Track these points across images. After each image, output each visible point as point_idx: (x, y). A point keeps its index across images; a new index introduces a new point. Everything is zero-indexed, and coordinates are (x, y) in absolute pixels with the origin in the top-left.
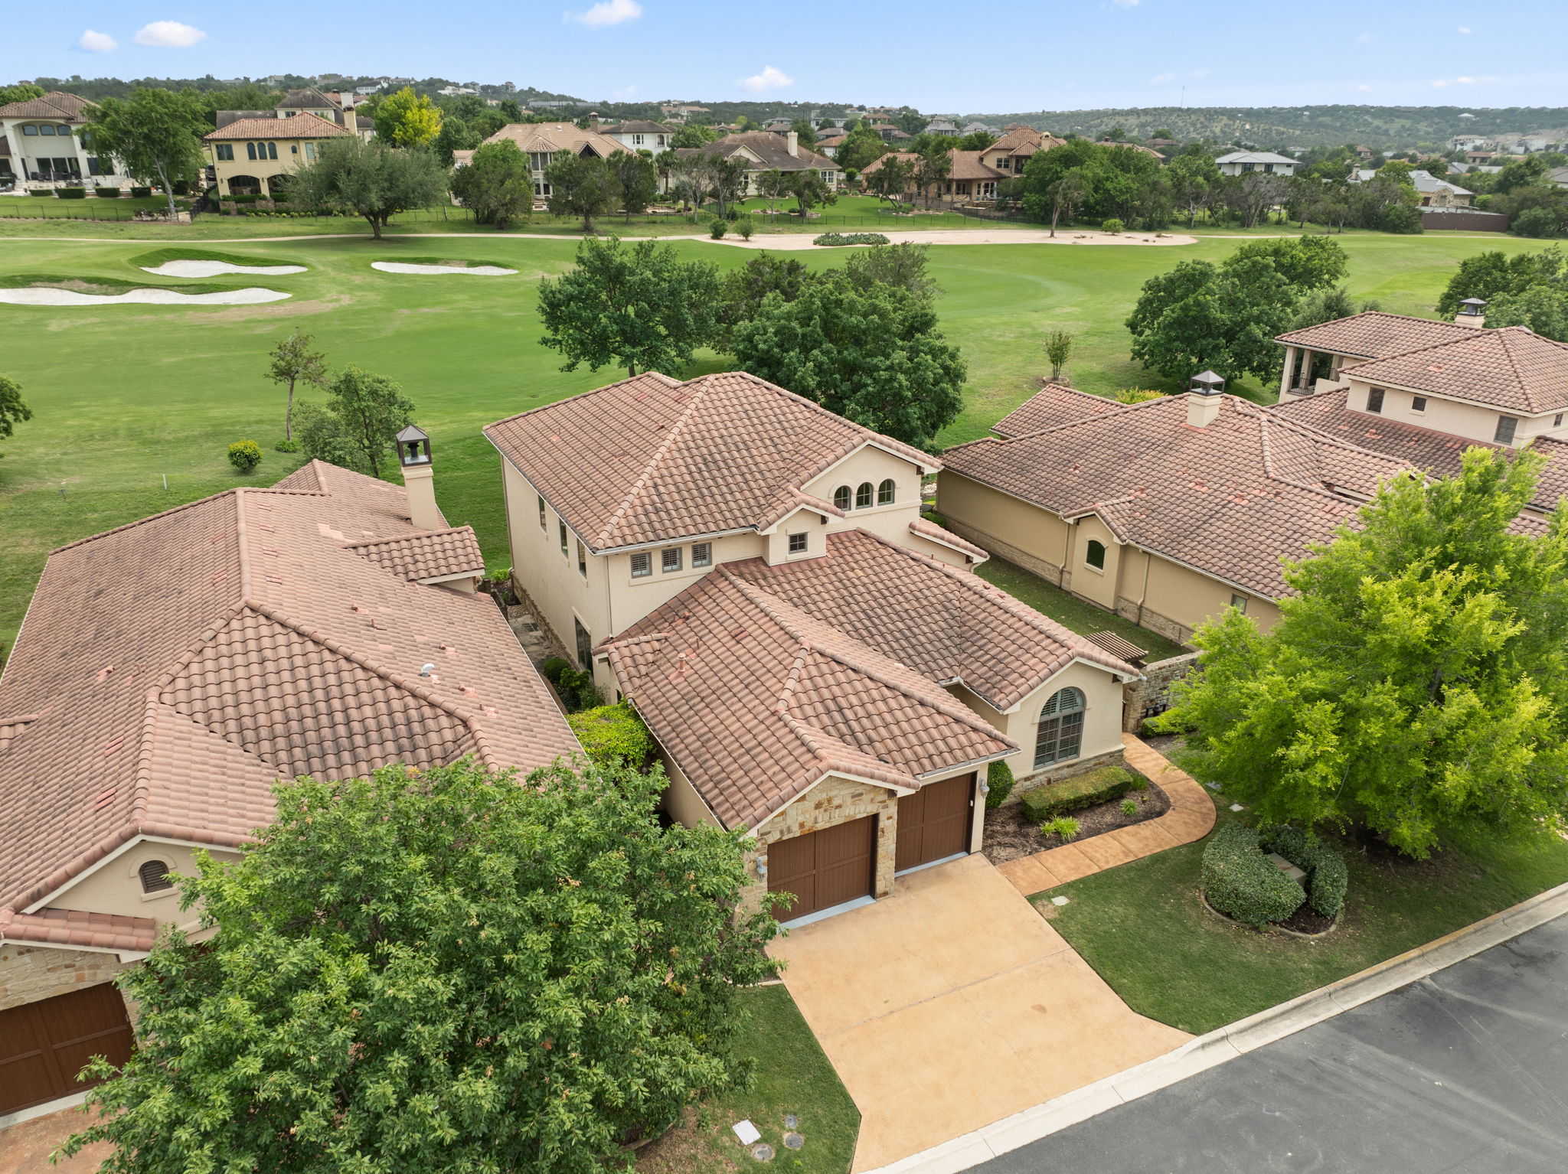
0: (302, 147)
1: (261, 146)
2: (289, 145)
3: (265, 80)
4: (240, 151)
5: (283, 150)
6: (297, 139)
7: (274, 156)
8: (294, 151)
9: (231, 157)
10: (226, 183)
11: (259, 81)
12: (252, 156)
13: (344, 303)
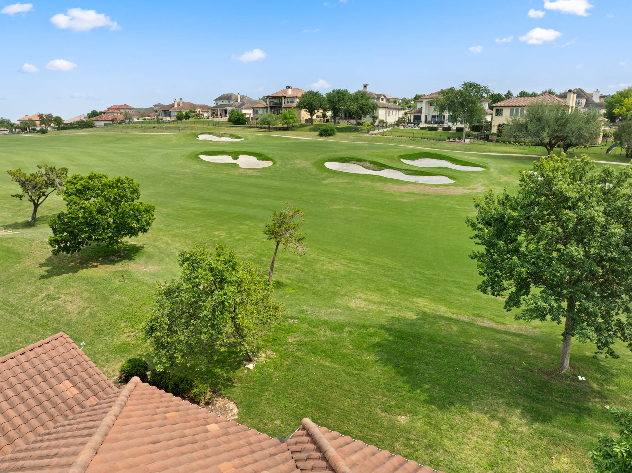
1: (517, 110)
4: (506, 112)
9: (501, 115)
10: (496, 128)
12: (511, 115)
13: (474, 191)
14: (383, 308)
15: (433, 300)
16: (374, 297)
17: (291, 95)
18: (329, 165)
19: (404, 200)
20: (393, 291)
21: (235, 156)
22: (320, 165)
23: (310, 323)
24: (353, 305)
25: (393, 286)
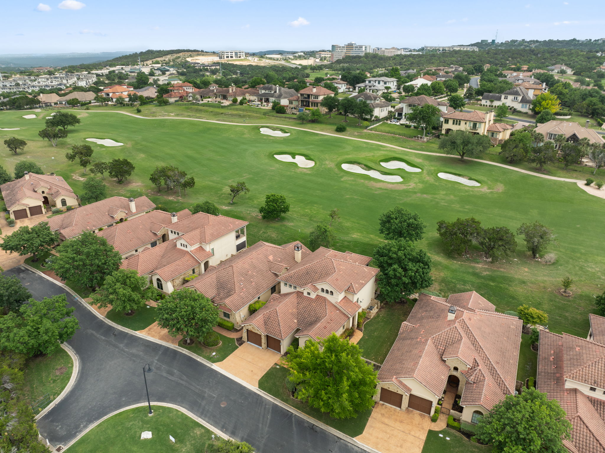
0: (468, 123)
1: (457, 121)
2: (464, 122)
3: (598, 40)
4: (451, 122)
5: (463, 123)
6: (467, 121)
7: (459, 124)
8: (466, 123)
9: (448, 123)
10: (444, 130)
11: (595, 41)
12: (453, 124)
13: (409, 187)
14: (361, 237)
15: (375, 236)
16: (359, 234)
17: (316, 93)
18: (345, 166)
19: (377, 193)
20: (365, 233)
21: (293, 156)
22: (339, 165)
23: (342, 241)
24: (353, 236)
25: (365, 231)
